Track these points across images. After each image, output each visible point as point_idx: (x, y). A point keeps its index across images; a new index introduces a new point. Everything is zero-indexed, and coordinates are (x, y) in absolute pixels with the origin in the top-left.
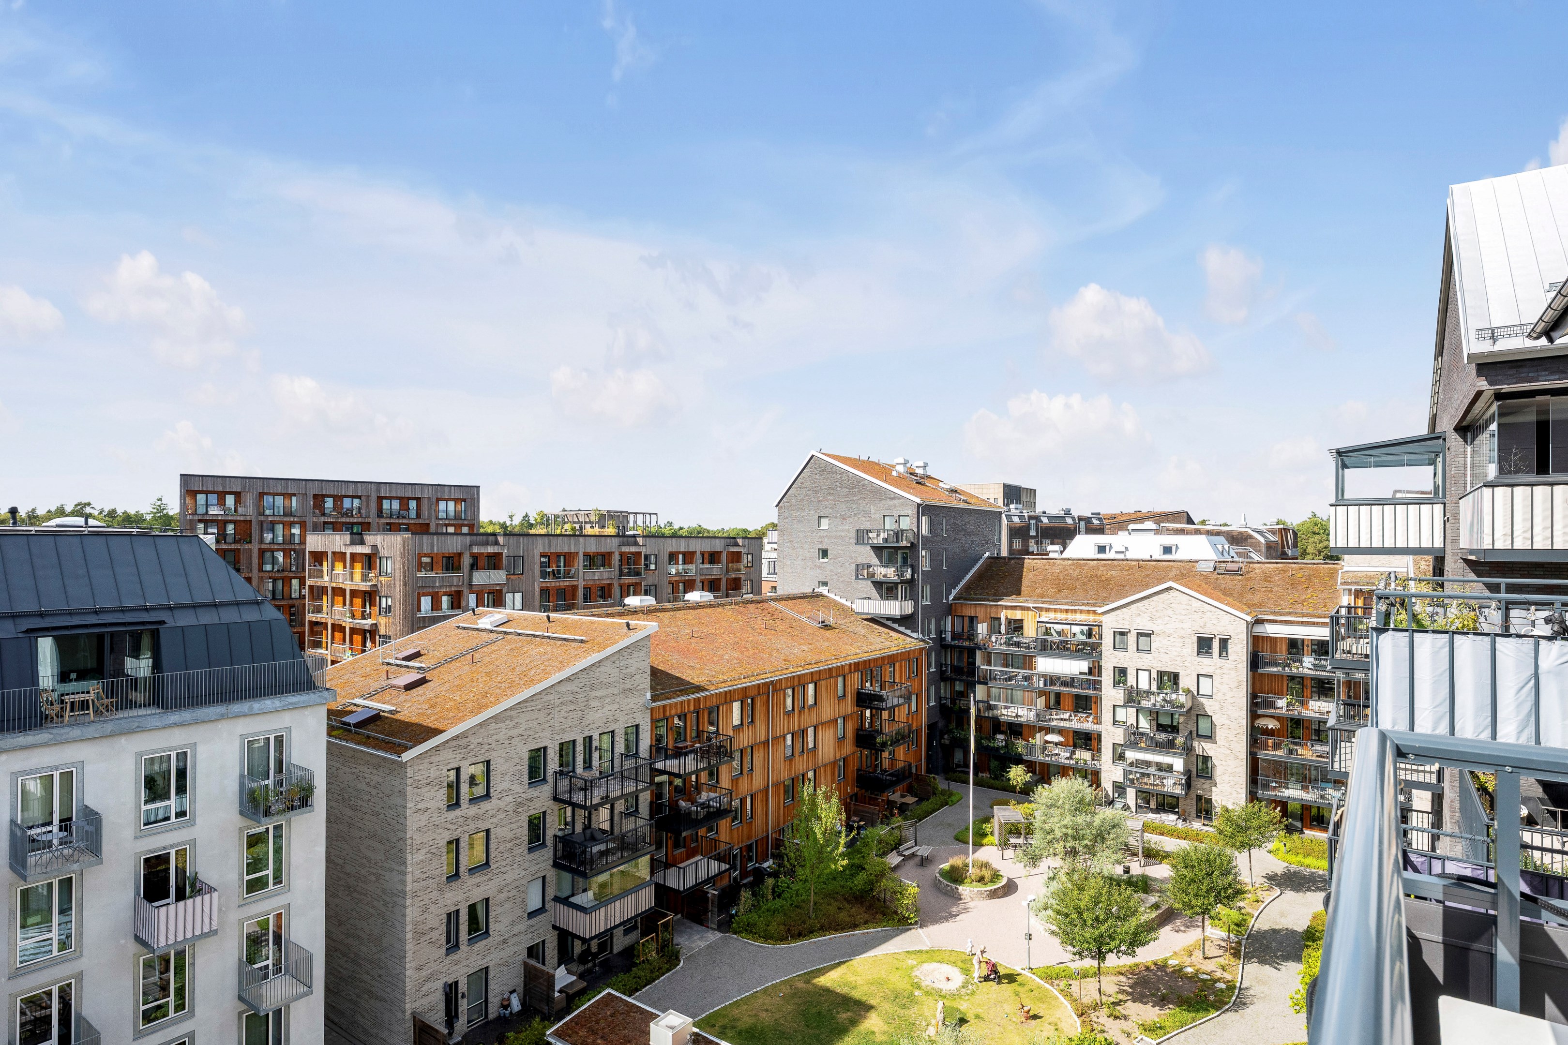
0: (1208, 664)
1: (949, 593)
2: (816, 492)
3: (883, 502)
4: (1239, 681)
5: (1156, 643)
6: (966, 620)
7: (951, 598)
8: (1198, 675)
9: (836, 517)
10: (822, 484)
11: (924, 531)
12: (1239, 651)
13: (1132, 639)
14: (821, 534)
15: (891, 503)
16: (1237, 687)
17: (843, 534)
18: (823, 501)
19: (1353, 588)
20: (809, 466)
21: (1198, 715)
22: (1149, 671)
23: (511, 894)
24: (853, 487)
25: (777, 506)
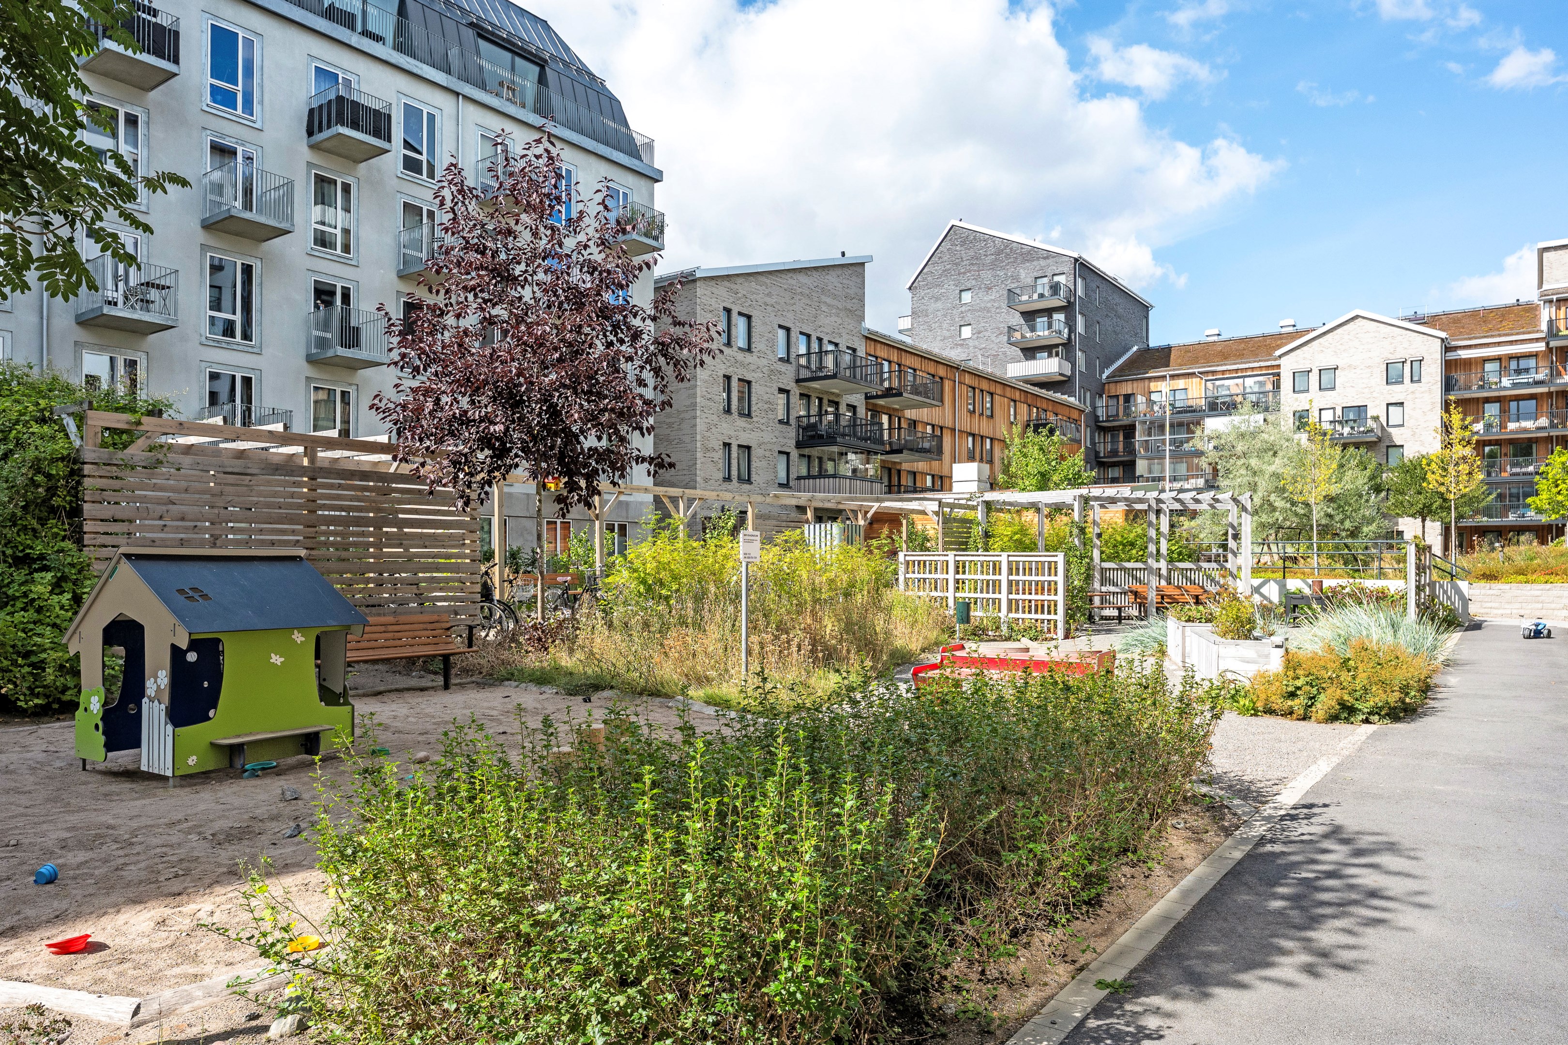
0: (1397, 393)
1: (1102, 372)
2: (957, 264)
3: (1035, 263)
4: (1433, 403)
5: (1341, 378)
6: (1121, 399)
7: (1104, 376)
8: (1388, 405)
9: (980, 288)
10: (964, 255)
11: (1080, 292)
12: (1433, 373)
13: (1314, 377)
14: (963, 309)
15: (1043, 263)
16: (1431, 410)
17: (989, 305)
18: (964, 273)
19: (1555, 297)
20: (948, 238)
21: (1388, 447)
22: (1334, 409)
23: (768, 454)
24: (999, 252)
25: (910, 288)
